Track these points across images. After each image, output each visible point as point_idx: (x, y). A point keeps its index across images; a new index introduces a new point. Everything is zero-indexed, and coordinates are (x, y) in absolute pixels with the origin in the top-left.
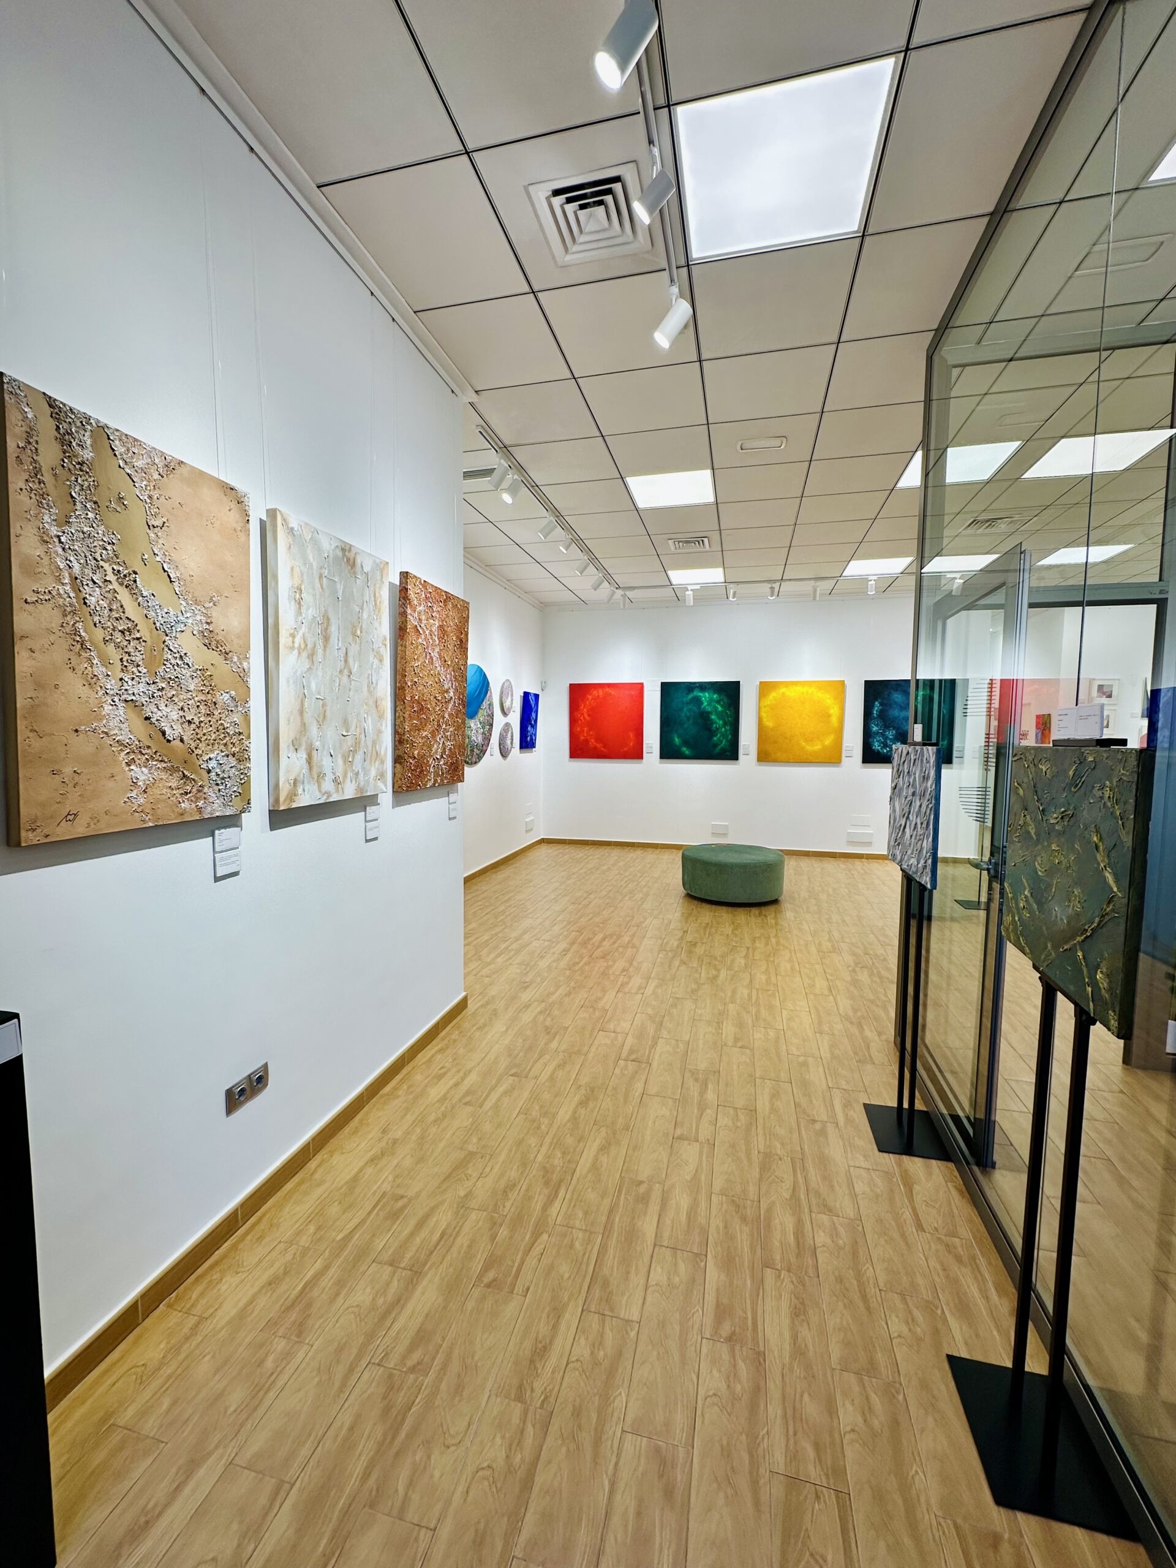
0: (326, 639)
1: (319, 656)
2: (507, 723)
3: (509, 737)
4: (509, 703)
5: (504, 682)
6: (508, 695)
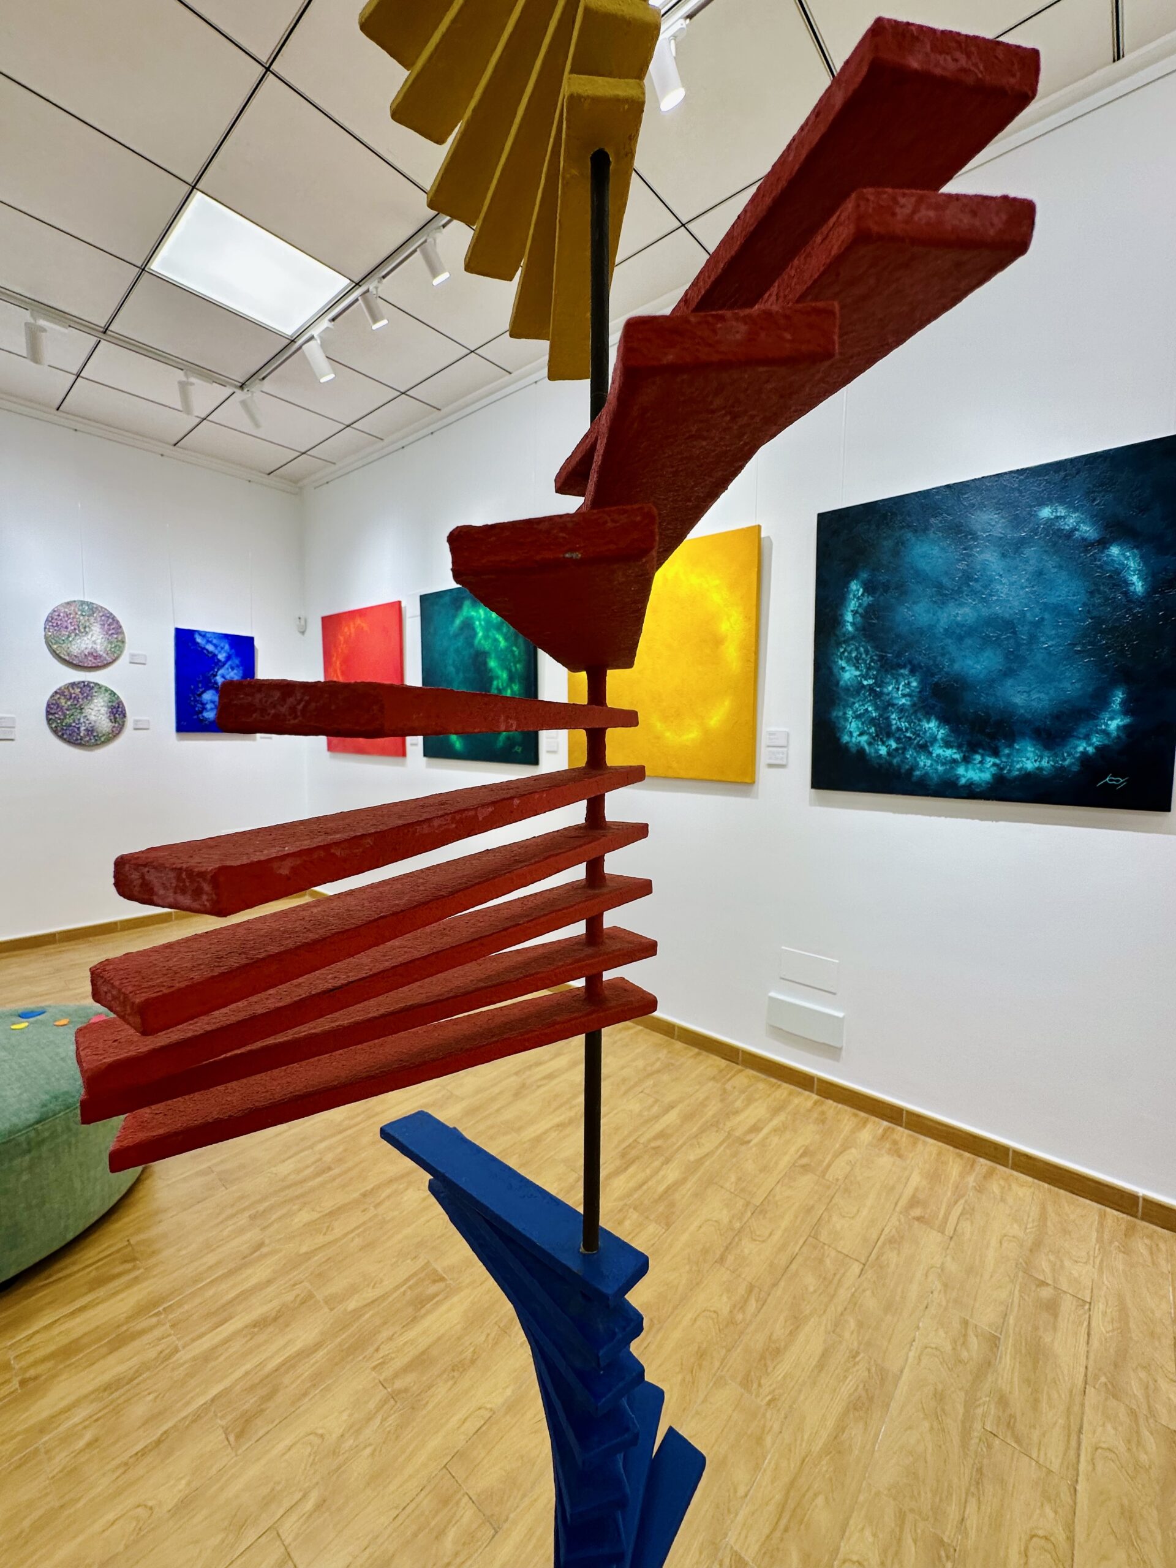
2: (84, 682)
3: (96, 709)
4: (90, 646)
5: (61, 605)
6: (81, 630)
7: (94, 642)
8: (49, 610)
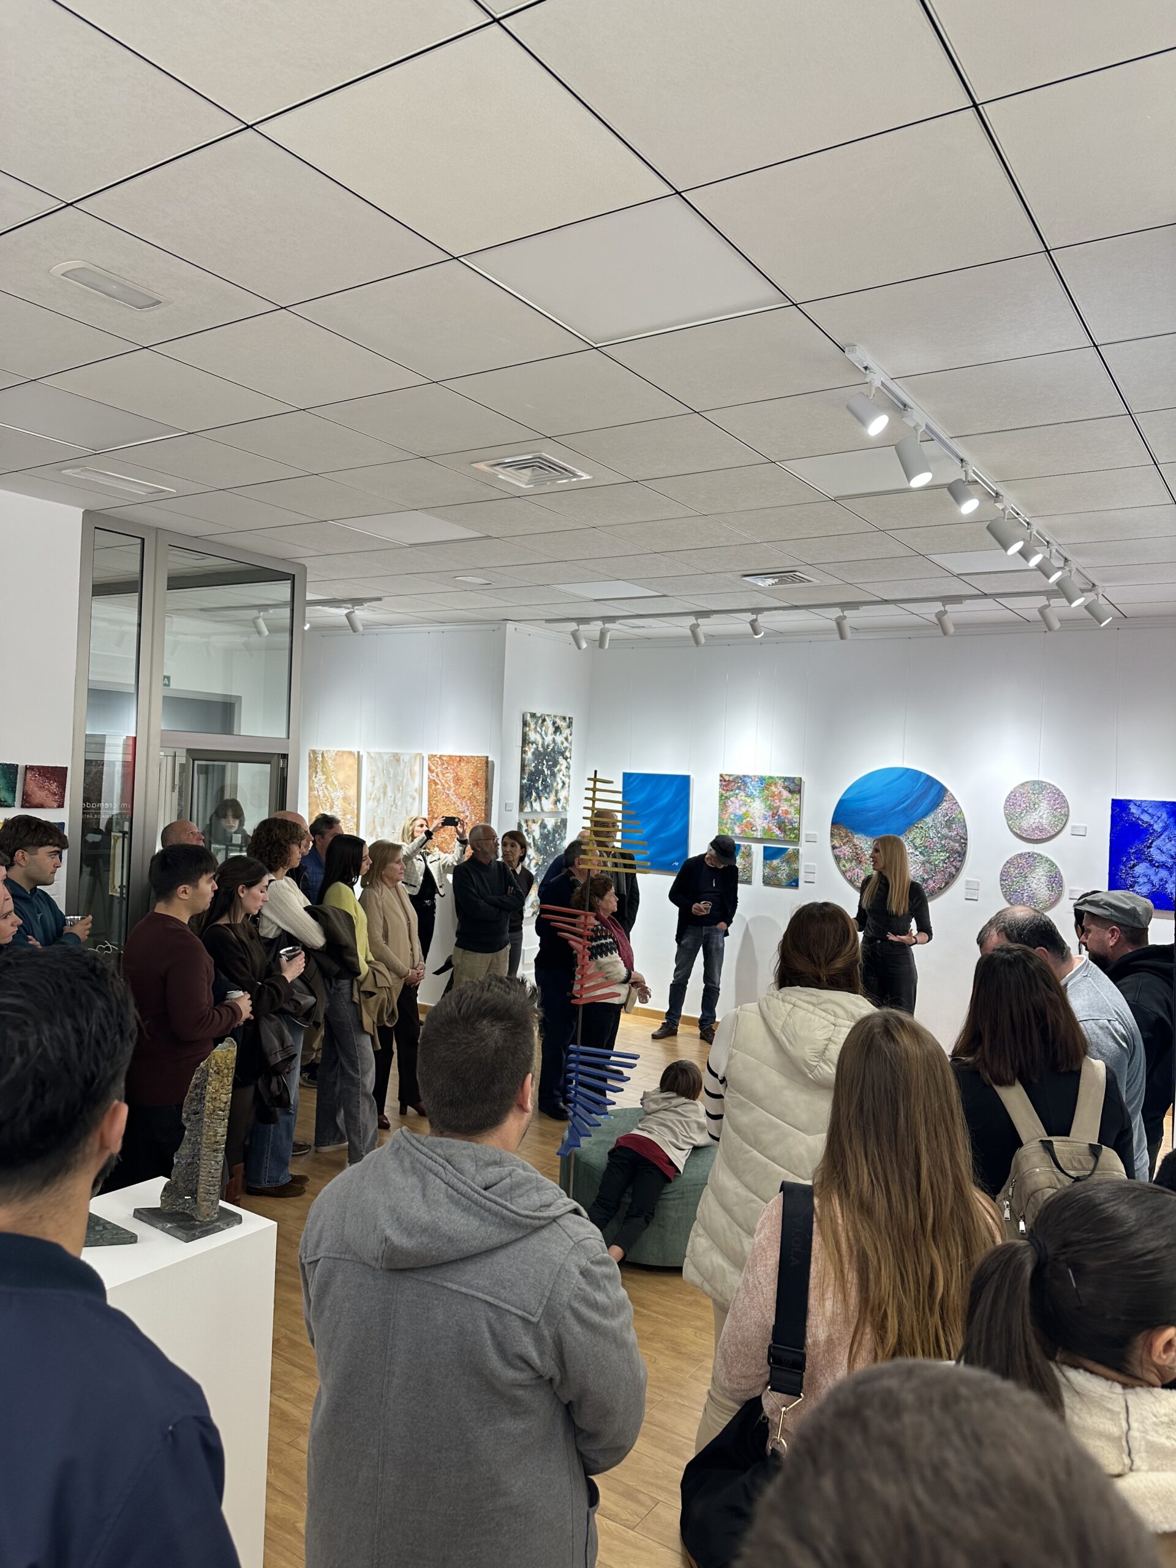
0: (385, 793)
1: (382, 801)
2: (1029, 853)
3: (1037, 877)
4: (1037, 821)
5: (1018, 787)
6: (1032, 807)
7: (1041, 817)
8: (1009, 792)
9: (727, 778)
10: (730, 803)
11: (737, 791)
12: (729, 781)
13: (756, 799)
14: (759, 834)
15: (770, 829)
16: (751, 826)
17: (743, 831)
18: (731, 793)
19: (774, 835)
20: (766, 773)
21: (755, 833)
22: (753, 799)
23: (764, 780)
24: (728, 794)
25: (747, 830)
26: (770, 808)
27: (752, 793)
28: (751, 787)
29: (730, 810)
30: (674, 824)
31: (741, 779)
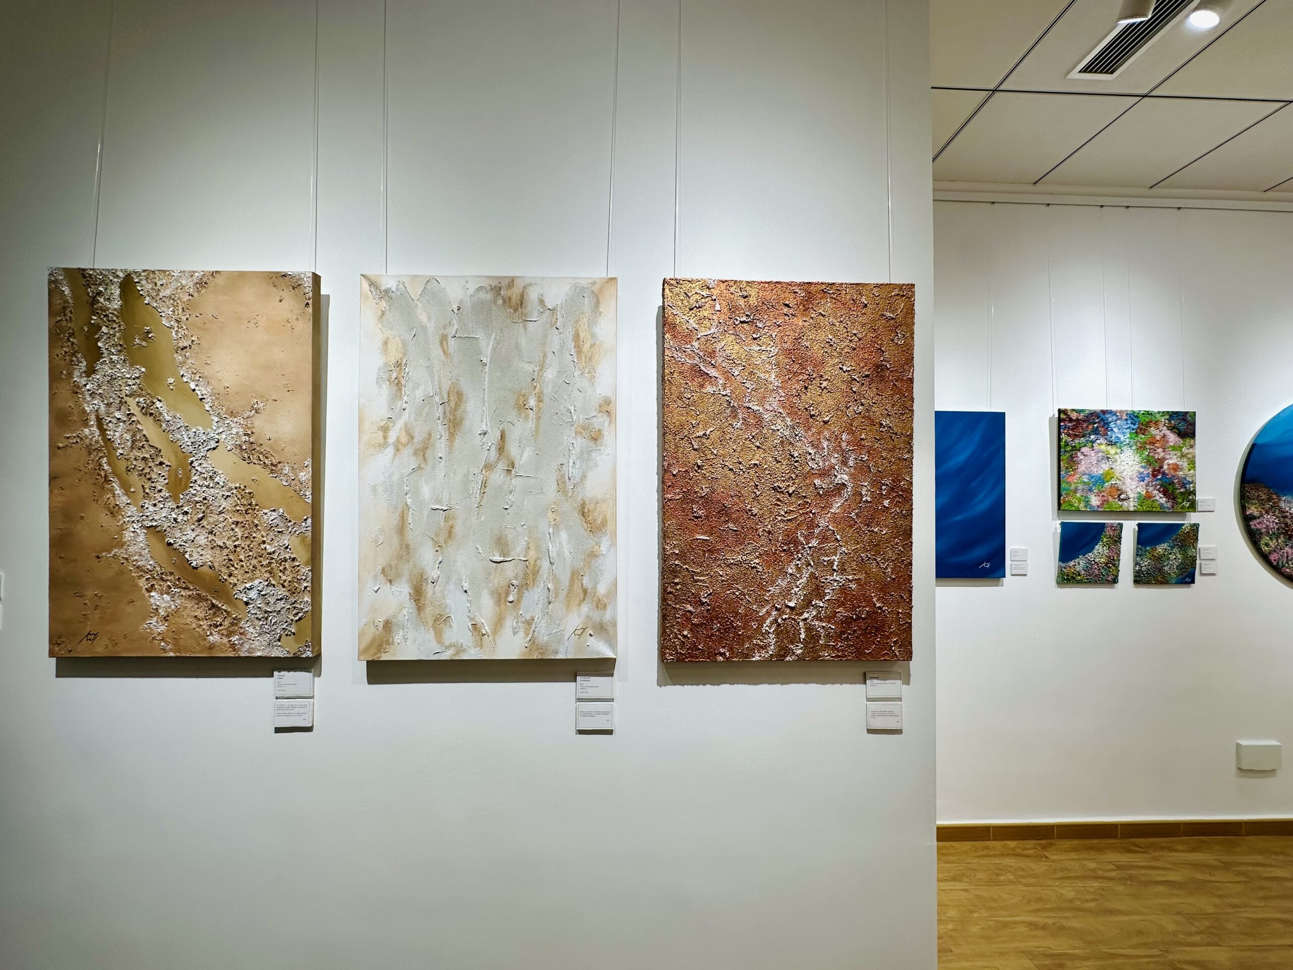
9: (1074, 416)
10: (1082, 457)
11: (1093, 437)
12: (1077, 420)
13: (1124, 448)
14: (1132, 504)
15: (1149, 496)
16: (1119, 493)
17: (1105, 502)
18: (1083, 440)
19: (1156, 504)
20: (1139, 406)
21: (1125, 503)
22: (1120, 448)
23: (1137, 417)
24: (1077, 441)
25: (1111, 499)
26: (1149, 463)
27: (1119, 438)
28: (1115, 430)
29: (1082, 468)
30: (981, 496)
31: (1098, 417)
